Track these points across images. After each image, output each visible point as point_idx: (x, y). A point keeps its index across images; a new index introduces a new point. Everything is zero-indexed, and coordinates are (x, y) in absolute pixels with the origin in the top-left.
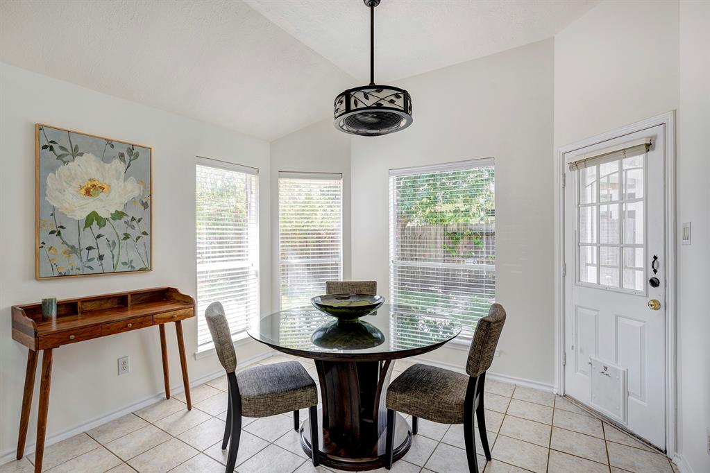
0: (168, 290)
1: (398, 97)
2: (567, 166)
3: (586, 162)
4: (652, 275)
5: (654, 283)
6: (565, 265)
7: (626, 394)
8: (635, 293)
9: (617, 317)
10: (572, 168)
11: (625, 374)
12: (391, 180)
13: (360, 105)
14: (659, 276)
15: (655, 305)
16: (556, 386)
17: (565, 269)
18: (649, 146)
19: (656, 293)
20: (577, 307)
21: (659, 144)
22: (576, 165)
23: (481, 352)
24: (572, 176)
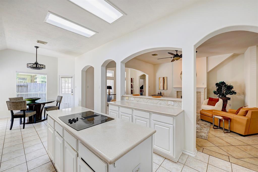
2: (60, 77)
9: (67, 97)
13: (39, 67)
19: (72, 93)
21: (73, 77)
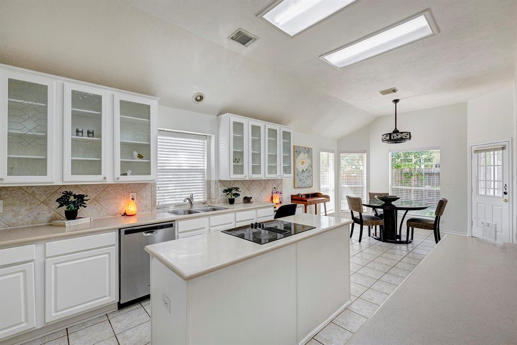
0: (317, 193)
1: (407, 134)
2: (473, 151)
3: (481, 151)
4: (505, 191)
5: (505, 193)
6: (472, 188)
7: (496, 232)
8: (499, 197)
9: (492, 206)
10: (475, 152)
11: (496, 225)
12: (390, 153)
13: (395, 138)
14: (507, 191)
15: (506, 201)
16: (468, 234)
17: (472, 190)
18: (503, 148)
19: (506, 197)
20: (477, 203)
21: (507, 147)
22: (476, 151)
23: (440, 209)
24: (475, 155)
